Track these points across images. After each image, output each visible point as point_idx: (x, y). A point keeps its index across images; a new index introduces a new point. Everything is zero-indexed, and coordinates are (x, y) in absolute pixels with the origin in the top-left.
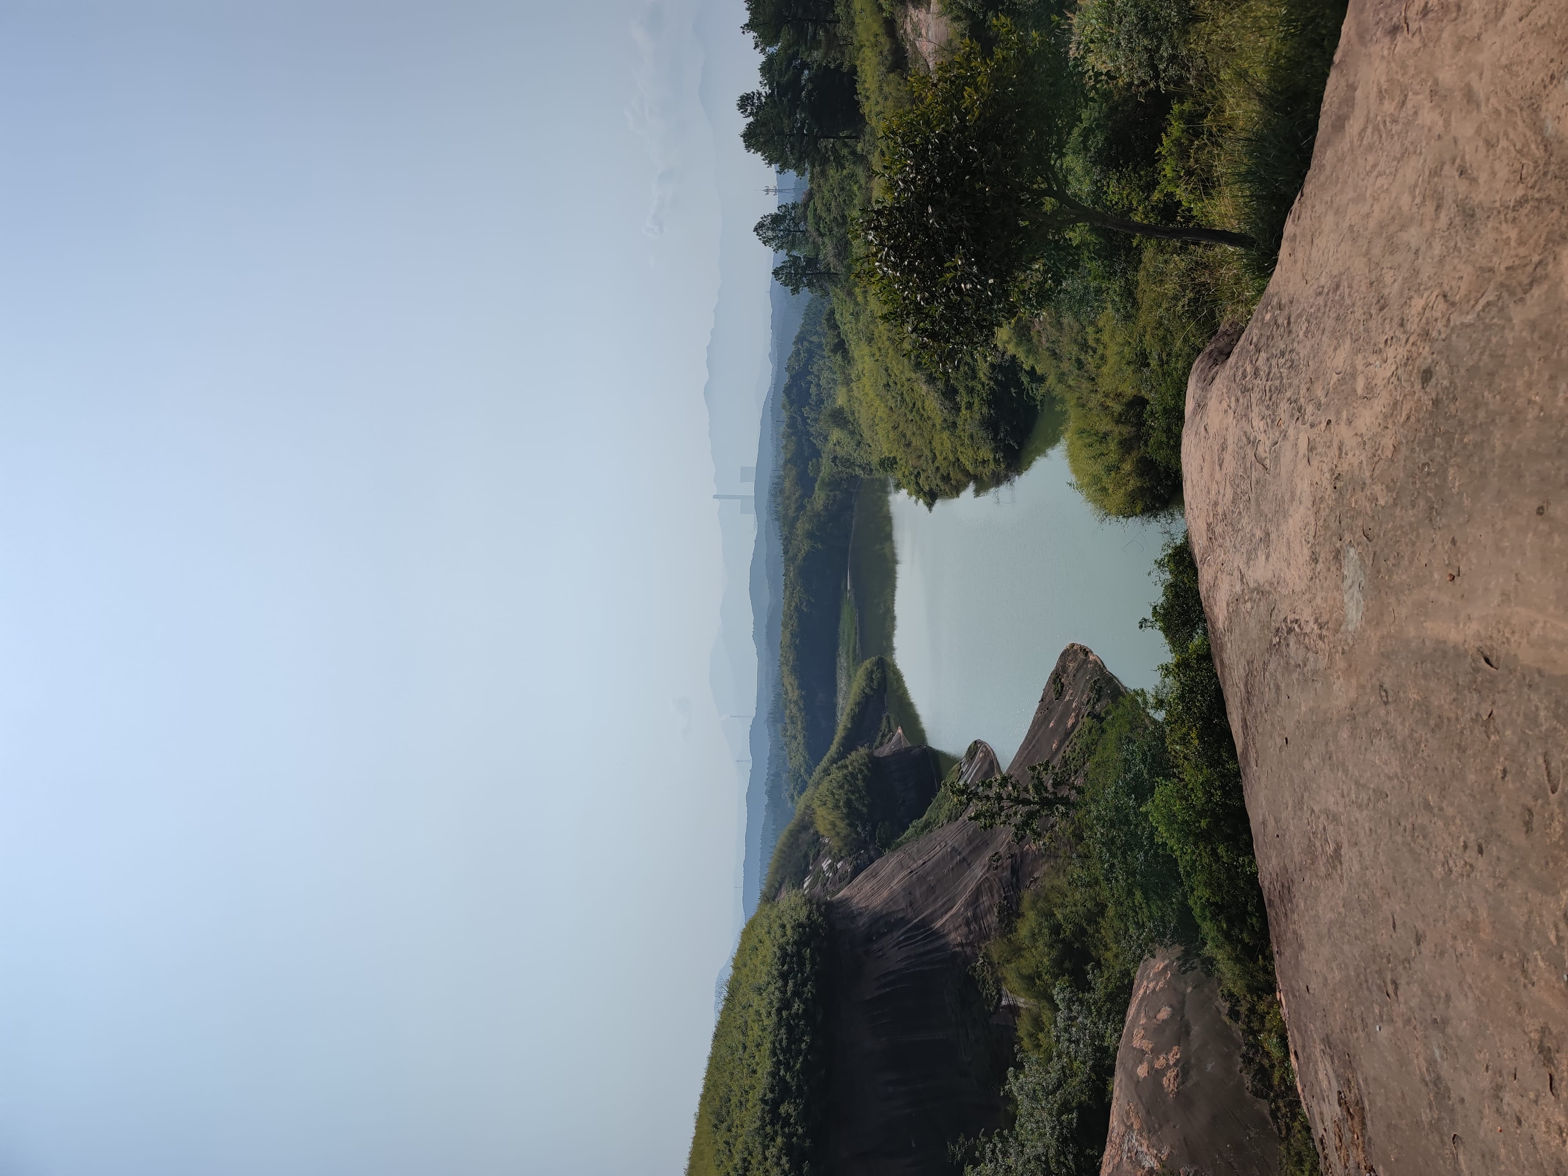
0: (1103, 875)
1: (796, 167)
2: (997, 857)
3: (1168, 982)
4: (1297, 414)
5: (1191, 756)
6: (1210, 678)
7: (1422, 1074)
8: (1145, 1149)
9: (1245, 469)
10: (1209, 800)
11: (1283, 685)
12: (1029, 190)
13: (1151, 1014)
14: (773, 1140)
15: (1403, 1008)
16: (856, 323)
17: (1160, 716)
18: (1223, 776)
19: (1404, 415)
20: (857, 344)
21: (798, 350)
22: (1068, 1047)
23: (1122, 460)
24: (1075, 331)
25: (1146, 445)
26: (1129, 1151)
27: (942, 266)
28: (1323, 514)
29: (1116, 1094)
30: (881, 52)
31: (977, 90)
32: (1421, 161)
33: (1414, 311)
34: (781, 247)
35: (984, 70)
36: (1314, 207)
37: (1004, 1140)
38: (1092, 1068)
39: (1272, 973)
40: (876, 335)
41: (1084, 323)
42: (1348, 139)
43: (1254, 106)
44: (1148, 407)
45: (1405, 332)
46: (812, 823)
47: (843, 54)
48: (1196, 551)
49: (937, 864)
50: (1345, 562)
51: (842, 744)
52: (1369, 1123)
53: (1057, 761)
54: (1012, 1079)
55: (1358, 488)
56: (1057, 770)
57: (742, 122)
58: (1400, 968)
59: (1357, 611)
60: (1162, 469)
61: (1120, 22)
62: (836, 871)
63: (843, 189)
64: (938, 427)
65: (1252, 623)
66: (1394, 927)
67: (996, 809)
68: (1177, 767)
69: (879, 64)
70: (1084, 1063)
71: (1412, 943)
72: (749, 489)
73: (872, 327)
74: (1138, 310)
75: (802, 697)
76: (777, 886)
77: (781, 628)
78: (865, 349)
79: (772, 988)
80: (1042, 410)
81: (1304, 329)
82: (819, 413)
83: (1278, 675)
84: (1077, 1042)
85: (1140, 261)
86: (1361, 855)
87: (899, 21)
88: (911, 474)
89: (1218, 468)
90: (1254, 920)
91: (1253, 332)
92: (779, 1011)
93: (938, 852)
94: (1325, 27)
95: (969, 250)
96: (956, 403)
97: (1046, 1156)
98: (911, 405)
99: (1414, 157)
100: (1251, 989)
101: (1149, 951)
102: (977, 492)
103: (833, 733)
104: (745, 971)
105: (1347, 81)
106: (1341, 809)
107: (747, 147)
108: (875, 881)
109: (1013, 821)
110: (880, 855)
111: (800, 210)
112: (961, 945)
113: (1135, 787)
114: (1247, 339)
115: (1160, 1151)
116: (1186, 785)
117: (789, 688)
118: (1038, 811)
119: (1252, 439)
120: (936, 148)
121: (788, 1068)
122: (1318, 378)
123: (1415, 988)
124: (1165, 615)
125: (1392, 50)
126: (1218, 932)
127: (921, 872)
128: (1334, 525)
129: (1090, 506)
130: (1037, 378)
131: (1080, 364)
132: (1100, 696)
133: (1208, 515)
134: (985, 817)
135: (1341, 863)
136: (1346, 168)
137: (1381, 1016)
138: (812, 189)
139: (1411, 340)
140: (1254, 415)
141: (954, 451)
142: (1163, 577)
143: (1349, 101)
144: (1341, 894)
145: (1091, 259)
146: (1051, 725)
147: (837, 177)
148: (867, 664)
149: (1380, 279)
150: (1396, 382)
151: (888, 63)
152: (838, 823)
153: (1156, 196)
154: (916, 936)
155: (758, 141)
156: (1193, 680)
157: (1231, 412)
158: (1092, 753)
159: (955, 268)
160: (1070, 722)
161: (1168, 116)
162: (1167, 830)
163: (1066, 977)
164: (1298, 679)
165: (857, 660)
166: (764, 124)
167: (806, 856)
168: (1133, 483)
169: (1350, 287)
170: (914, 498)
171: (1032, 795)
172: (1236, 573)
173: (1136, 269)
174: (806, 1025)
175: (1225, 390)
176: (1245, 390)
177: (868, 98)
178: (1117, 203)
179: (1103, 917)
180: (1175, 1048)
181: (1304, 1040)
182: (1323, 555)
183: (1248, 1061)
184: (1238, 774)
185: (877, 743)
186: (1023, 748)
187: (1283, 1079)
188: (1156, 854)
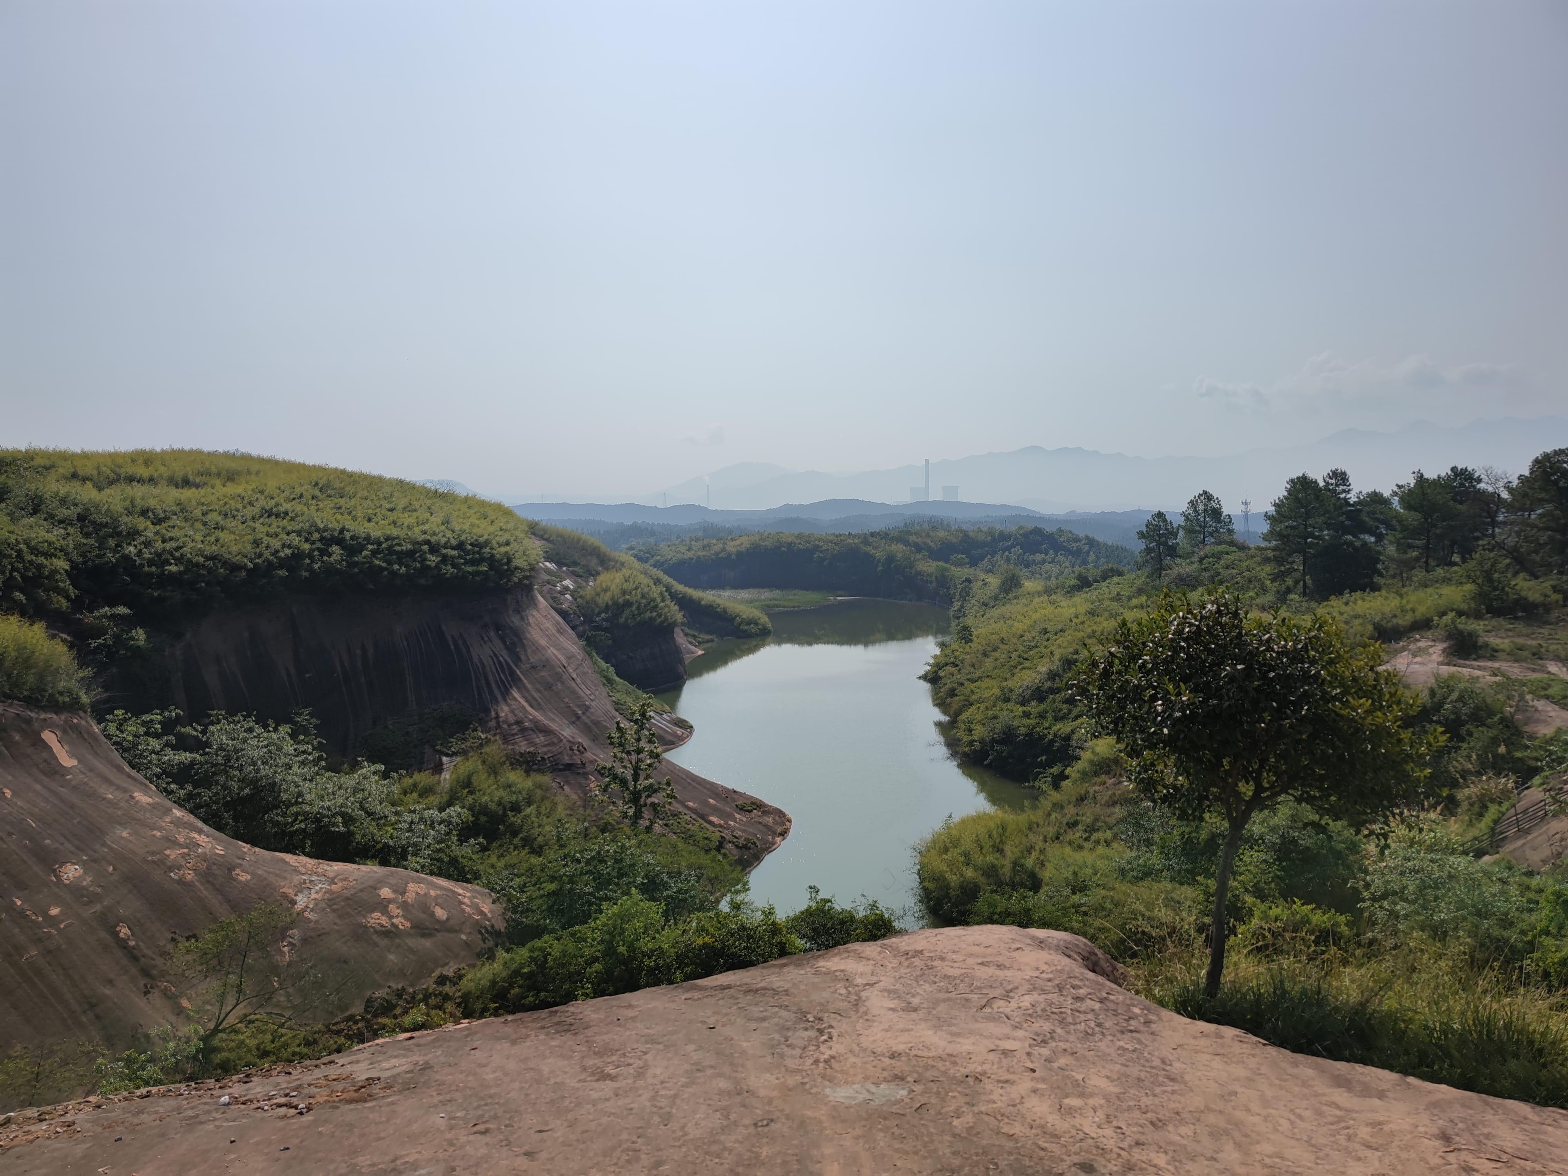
0: (569, 852)
1: (1272, 532)
2: (582, 750)
3: (470, 916)
4: (1039, 1039)
5: (686, 937)
6: (763, 956)
7: (401, 1157)
8: (313, 896)
9: (980, 988)
10: (644, 954)
11: (765, 1024)
12: (1262, 767)
13: (440, 901)
14: (307, 540)
15: (463, 1139)
16: (1109, 599)
17: (724, 906)
18: (669, 967)
19: (1046, 1145)
20: (1087, 600)
21: (1080, 541)
22: (405, 821)
23: (976, 868)
24: (1107, 819)
25: (992, 891)
26: (311, 881)
27: (1180, 680)
28: (940, 1065)
29: (363, 868)
30: (1395, 616)
31: (1367, 712)
32: (1309, 1165)
33: (1153, 1155)
34: (1187, 518)
35: (1389, 719)
36: (1254, 1056)
37: (315, 762)
38: (386, 845)
39: (481, 1016)
40: (1098, 619)
41: (1116, 829)
42: (1327, 1091)
43: (1354, 996)
44: (1031, 893)
45: (1130, 1147)
46: (607, 569)
47: (1394, 576)
48: (894, 940)
49: (574, 692)
50: (892, 1085)
51: (684, 597)
52: (352, 1106)
53: (677, 807)
54: (373, 768)
55: (967, 1099)
56: (667, 806)
57: (1319, 475)
58: (501, 1137)
59: (845, 1097)
60: (968, 907)
61: (1432, 861)
62: (562, 593)
63: (1250, 581)
64: (1005, 684)
65: (826, 995)
66: (540, 1131)
67: (628, 748)
68: (676, 924)
69: (1383, 614)
70: (391, 837)
71: (526, 1148)
72: (936, 495)
73: (1106, 614)
74: (1130, 882)
75: (730, 555)
76: (546, 536)
77: (796, 533)
78: (1082, 608)
79: (449, 534)
80: (1024, 788)
81: (1126, 1046)
82: (1015, 564)
83: (776, 1020)
84: (410, 830)
85: (1181, 884)
86: (606, 1100)
87: (1429, 634)
88: (956, 658)
89: (979, 961)
90: (531, 999)
91: (1120, 995)
92: (428, 542)
93: (585, 692)
94: (1441, 1069)
95: (1197, 708)
96: (1029, 701)
97: (302, 803)
98: (1026, 656)
99: (1313, 1158)
100: (466, 997)
101: (498, 898)
102: (939, 724)
103: (696, 587)
104: (464, 508)
105: (1388, 1090)
106: (650, 1081)
107: (1292, 481)
108: (554, 631)
109: (617, 765)
110: (580, 636)
111: (1226, 538)
112: (497, 717)
113: (655, 882)
114: (1112, 989)
115: (312, 910)
116: (658, 932)
117: (737, 542)
118: (628, 789)
119: (1011, 994)
120: (1306, 673)
121: (374, 553)
122: (1077, 1059)
123: (484, 1151)
124: (822, 911)
125: (1425, 1135)
126: (520, 964)
127: (564, 677)
128: (929, 1074)
129: (929, 836)
130: (1057, 781)
131: (1073, 825)
132: (741, 848)
133: (930, 951)
134: (620, 737)
135: (598, 1080)
136: (1297, 1089)
137: (454, 1118)
138: (1249, 549)
139: (1122, 1153)
140: (1035, 997)
141: (980, 701)
142: (861, 909)
143: (1366, 1091)
144: (568, 1081)
145: (1182, 834)
146: (711, 801)
147: (1263, 575)
148: (764, 619)
149: (1183, 1123)
150: (1078, 1137)
151: (1384, 623)
152: (609, 594)
153: (1249, 899)
154: (504, 672)
155: (1299, 491)
156: (760, 938)
157: (1037, 973)
158: (685, 840)
159: (1179, 694)
160: (714, 819)
161: (1333, 911)
162: (614, 914)
163: (471, 819)
164: (773, 1039)
165: (767, 609)
166: (1317, 498)
167: (575, 564)
168: (953, 879)
169: (1173, 1092)
170: (932, 661)
171: (643, 783)
172: (874, 979)
173: (1172, 880)
174: (415, 569)
175: (1059, 968)
176: (1060, 988)
177: (1347, 604)
178: (1241, 860)
179: (529, 853)
180: (408, 924)
181: (425, 1045)
182: (898, 1064)
183: (399, 994)
184: (670, 982)
185: (687, 630)
186: (688, 774)
187: (383, 1027)
188: (591, 904)
